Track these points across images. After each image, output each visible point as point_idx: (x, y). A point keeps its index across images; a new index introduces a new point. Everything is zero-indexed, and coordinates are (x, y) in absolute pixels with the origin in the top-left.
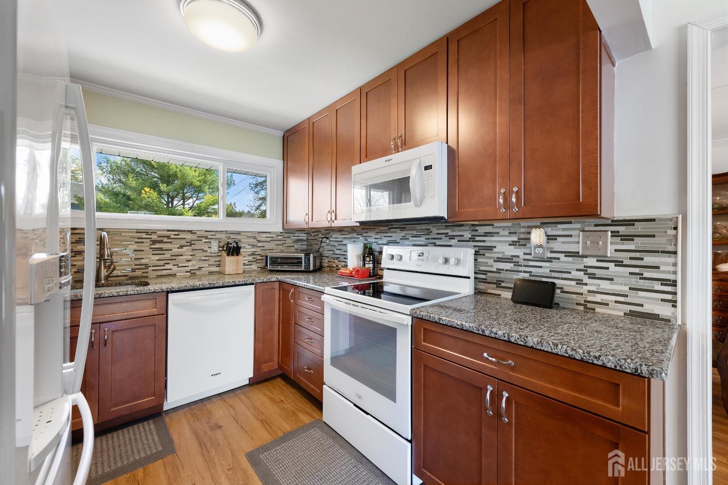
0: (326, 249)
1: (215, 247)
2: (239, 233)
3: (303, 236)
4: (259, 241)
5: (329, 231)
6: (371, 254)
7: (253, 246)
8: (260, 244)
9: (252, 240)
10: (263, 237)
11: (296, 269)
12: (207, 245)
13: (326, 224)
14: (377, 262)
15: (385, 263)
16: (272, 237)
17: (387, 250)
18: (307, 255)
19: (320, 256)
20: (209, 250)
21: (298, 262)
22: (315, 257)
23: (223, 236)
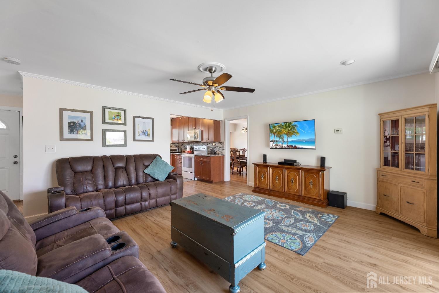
0: (183, 147)
3: (177, 144)
5: (183, 143)
6: (192, 148)
11: (176, 152)
13: (182, 142)
14: (193, 149)
15: (194, 150)
17: (195, 147)
18: (178, 149)
19: (181, 149)
21: (176, 150)
22: (180, 149)
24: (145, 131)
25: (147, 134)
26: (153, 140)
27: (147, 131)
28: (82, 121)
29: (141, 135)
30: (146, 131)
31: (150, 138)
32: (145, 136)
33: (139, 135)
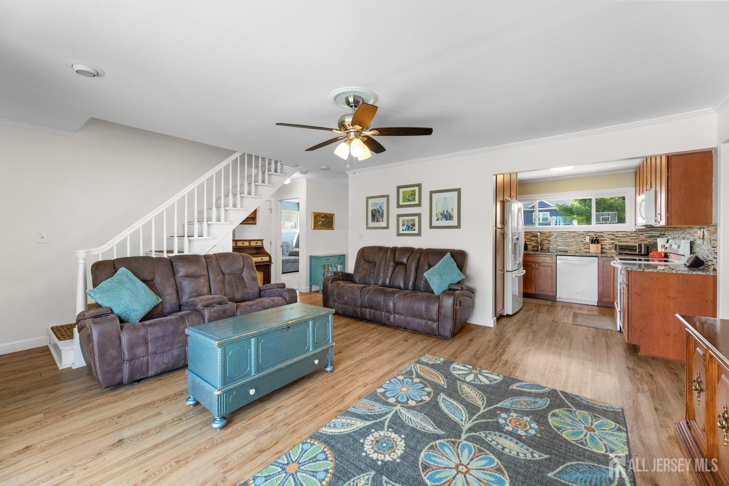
1: (588, 239)
2: (603, 232)
4: (617, 237)
7: (612, 239)
8: (618, 239)
9: (612, 236)
10: (620, 234)
12: (584, 239)
16: (626, 234)
18: (640, 245)
20: (584, 241)
22: (647, 247)
23: (593, 234)
24: (445, 213)
25: (447, 216)
26: (458, 226)
27: (449, 211)
28: (380, 207)
29: (440, 219)
30: (447, 211)
31: (454, 222)
32: (446, 220)
33: (438, 220)
